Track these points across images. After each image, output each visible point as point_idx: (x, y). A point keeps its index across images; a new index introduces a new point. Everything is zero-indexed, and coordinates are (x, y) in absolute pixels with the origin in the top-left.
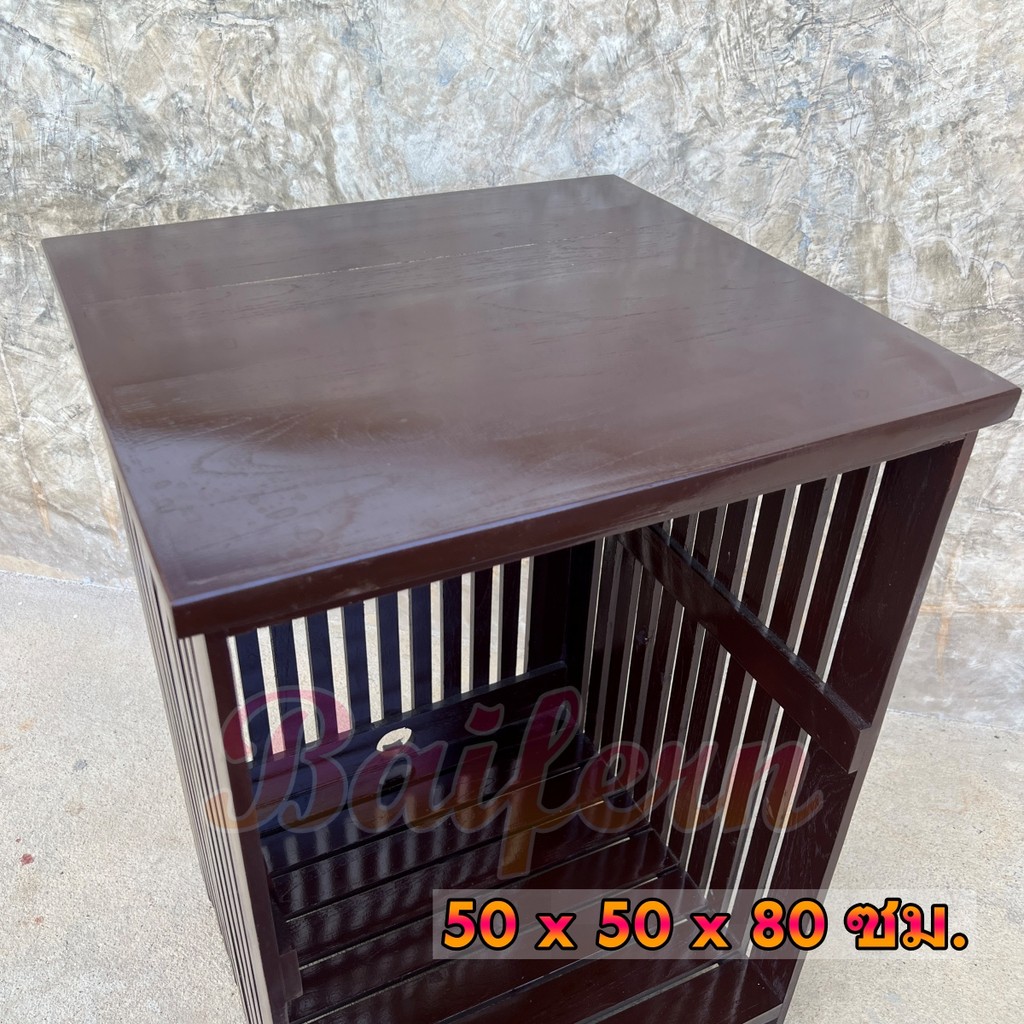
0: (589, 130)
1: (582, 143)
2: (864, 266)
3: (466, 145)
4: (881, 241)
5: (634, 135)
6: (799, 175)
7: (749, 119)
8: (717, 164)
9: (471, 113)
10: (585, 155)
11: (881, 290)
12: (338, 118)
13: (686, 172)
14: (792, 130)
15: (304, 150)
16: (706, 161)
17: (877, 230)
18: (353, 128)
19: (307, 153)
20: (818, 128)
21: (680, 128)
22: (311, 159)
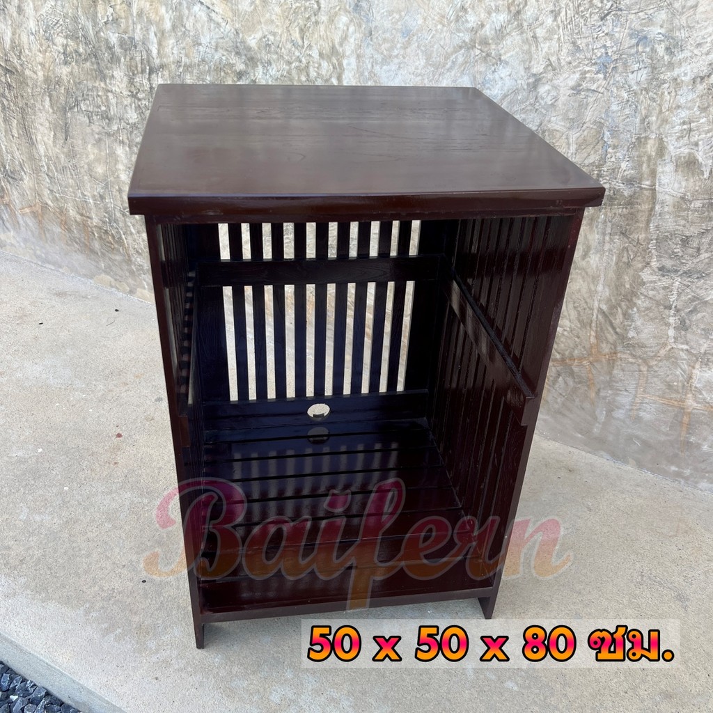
0: (482, 69)
1: (478, 76)
2: (642, 165)
3: (413, 74)
4: (653, 150)
5: (508, 73)
6: (604, 104)
7: (575, 67)
8: (555, 94)
9: (417, 55)
10: (479, 84)
11: (652, 182)
12: (347, 54)
13: (536, 98)
14: (601, 76)
15: (327, 71)
16: (548, 92)
17: (651, 142)
18: (354, 60)
19: (329, 73)
20: (617, 75)
21: (534, 71)
22: (331, 77)
